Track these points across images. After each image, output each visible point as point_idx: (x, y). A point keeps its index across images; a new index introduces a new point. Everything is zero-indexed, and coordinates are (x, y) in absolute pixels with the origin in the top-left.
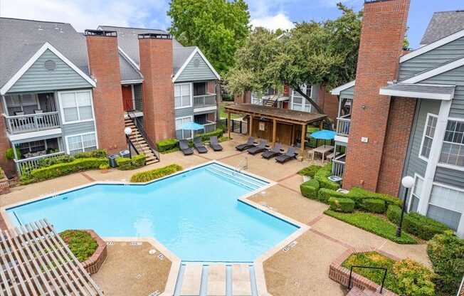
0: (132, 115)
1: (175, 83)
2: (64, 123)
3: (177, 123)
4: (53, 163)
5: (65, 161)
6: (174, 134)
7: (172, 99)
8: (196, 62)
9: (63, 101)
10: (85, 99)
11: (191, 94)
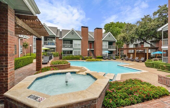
0: (91, 49)
1: (103, 41)
2: (74, 47)
3: (103, 52)
4: (69, 56)
5: (72, 56)
6: (102, 55)
7: (102, 45)
8: (109, 36)
9: (74, 42)
10: (79, 42)
11: (108, 45)
